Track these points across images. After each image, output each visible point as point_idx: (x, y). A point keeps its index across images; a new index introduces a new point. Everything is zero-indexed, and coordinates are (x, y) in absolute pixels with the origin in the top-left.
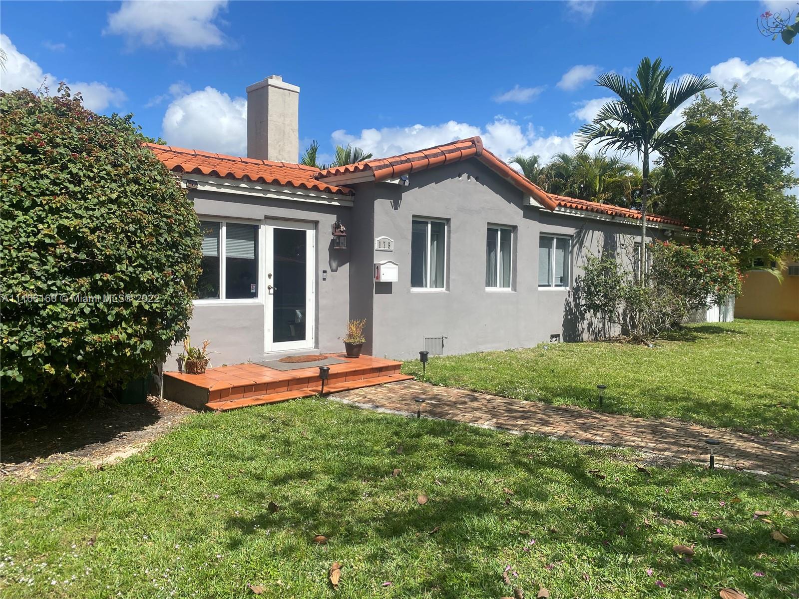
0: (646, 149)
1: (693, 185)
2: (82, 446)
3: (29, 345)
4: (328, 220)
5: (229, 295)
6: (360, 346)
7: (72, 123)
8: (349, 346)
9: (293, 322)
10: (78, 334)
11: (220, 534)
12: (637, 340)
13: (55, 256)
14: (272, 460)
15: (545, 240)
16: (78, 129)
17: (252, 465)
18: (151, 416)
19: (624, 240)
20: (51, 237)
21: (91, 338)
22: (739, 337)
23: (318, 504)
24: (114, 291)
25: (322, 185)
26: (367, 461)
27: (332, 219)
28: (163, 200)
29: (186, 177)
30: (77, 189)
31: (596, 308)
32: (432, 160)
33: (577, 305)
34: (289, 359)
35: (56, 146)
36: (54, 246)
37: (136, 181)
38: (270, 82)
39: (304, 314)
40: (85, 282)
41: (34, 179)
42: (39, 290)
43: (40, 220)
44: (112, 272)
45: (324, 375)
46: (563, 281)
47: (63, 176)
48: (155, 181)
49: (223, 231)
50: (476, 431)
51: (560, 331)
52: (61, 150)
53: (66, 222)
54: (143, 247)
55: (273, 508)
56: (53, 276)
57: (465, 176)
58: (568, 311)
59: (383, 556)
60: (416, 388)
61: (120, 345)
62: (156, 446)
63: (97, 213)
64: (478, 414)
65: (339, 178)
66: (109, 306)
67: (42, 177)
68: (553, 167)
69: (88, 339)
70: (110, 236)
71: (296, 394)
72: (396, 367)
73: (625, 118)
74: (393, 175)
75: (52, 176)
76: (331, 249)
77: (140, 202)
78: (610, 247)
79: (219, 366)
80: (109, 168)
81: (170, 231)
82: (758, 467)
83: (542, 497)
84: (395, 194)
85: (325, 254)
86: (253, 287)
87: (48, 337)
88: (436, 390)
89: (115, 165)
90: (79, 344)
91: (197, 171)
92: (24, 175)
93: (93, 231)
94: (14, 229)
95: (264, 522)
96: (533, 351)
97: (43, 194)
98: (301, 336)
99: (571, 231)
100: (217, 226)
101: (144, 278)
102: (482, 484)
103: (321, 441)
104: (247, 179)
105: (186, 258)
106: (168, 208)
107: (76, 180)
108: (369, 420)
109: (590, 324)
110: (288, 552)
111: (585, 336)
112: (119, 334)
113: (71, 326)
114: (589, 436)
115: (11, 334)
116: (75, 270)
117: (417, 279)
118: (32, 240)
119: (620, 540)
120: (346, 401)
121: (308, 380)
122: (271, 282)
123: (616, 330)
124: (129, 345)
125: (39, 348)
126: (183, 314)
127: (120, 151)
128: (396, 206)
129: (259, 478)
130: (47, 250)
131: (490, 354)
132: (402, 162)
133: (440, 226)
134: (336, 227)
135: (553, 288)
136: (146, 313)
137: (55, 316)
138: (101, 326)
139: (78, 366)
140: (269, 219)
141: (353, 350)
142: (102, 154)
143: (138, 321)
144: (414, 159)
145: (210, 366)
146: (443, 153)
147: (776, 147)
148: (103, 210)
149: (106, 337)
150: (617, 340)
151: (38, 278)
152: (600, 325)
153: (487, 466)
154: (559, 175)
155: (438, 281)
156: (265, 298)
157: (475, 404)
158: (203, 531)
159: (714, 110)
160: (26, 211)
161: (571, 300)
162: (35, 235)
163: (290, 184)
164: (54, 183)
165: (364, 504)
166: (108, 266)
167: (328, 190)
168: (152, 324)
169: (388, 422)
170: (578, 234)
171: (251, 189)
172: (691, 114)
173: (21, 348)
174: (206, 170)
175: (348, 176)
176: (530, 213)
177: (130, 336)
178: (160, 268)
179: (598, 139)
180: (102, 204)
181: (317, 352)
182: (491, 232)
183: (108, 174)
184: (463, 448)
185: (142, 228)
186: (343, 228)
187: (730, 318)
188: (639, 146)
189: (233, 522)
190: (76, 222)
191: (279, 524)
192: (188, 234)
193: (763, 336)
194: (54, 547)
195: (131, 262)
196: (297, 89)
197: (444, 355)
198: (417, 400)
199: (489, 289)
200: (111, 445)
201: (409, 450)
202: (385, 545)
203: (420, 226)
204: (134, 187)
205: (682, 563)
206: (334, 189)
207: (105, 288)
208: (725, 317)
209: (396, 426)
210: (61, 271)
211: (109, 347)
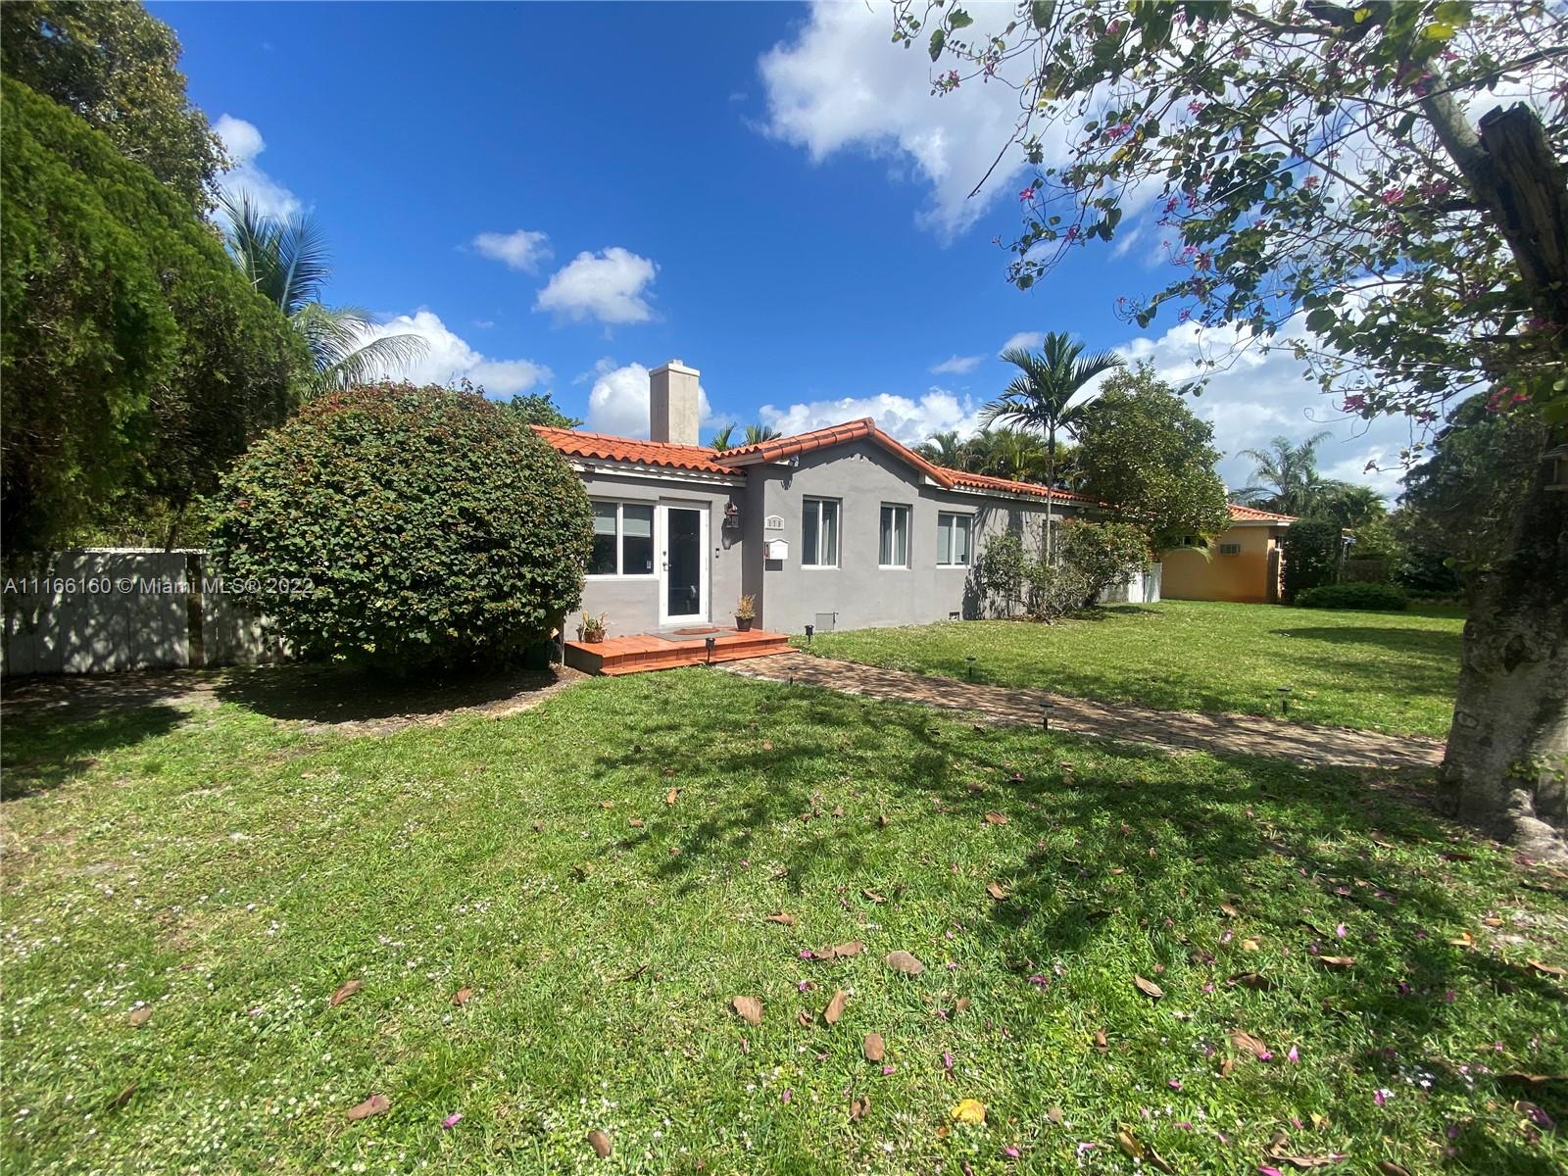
0: (1053, 425)
1: (1104, 462)
2: (485, 702)
3: (436, 611)
4: (721, 501)
5: (626, 571)
6: (750, 620)
7: (474, 416)
8: (740, 620)
9: (689, 598)
10: (477, 602)
11: (587, 767)
12: (1039, 619)
13: (457, 534)
14: (648, 715)
15: (945, 519)
16: (479, 421)
17: (629, 720)
18: (551, 678)
19: (1032, 520)
20: (453, 517)
21: (489, 605)
22: (1153, 617)
23: (677, 748)
24: (512, 565)
25: (715, 467)
26: (731, 717)
27: (726, 498)
28: (555, 484)
29: (584, 461)
30: (476, 475)
31: (996, 586)
32: (822, 441)
33: (978, 583)
34: (683, 632)
35: (458, 437)
36: (456, 525)
37: (529, 467)
38: (671, 366)
39: (698, 590)
40: (483, 556)
41: (439, 466)
42: (442, 563)
43: (444, 503)
44: (507, 547)
45: (711, 646)
46: (964, 559)
47: (463, 464)
48: (547, 466)
49: (620, 511)
50: (841, 696)
51: (960, 609)
52: (463, 440)
53: (466, 505)
54: (535, 526)
55: (638, 750)
56: (455, 552)
57: (858, 456)
58: (969, 589)
59: (718, 785)
60: (799, 659)
61: (516, 613)
62: (549, 702)
63: (493, 496)
64: (848, 682)
65: (731, 460)
66: (504, 578)
67: (446, 465)
68: (972, 442)
69: (486, 607)
70: (504, 517)
71: (684, 662)
72: (785, 640)
73: (1033, 394)
74: (783, 457)
75: (454, 464)
76: (724, 528)
77: (533, 487)
78: (1015, 526)
79: (617, 637)
80: (504, 456)
81: (561, 511)
82: (1092, 729)
83: (876, 747)
84: (785, 475)
85: (718, 533)
86: (649, 563)
87: (452, 604)
88: (817, 661)
89: (510, 453)
90: (478, 611)
91: (594, 455)
92: (430, 463)
93: (489, 512)
94: (422, 510)
95: (627, 760)
96: (926, 627)
97: (447, 480)
98: (696, 610)
99: (973, 509)
100: (615, 507)
101: (536, 554)
102: (828, 738)
103: (696, 701)
104: (641, 462)
105: (577, 536)
106: (559, 491)
107: (475, 467)
108: (746, 685)
109: (993, 603)
110: (639, 782)
111: (987, 614)
112: (513, 603)
113: (471, 595)
114: (944, 701)
115: (421, 601)
116: (474, 546)
117: (809, 557)
118: (437, 521)
119: (926, 780)
120: (729, 670)
121: (696, 650)
122: (666, 559)
123: (1021, 610)
124: (523, 613)
125: (443, 614)
126: (574, 586)
127: (515, 440)
128: (786, 486)
129: (632, 729)
130: (449, 529)
131: (882, 630)
132: (791, 444)
133: (831, 505)
134: (729, 506)
135: (953, 566)
136: (539, 585)
137: (457, 586)
138: (500, 596)
139: (478, 630)
140: (663, 500)
141: (744, 624)
142: (499, 444)
143: (532, 592)
144: (804, 441)
145: (607, 636)
146: (833, 434)
147: (1197, 421)
148: (499, 493)
149: (502, 605)
150: (1021, 619)
151: (443, 553)
152: (1004, 604)
153: (840, 723)
154: (978, 451)
155: (830, 559)
156: (660, 574)
157: (850, 674)
158: (574, 766)
159: (1130, 382)
160: (432, 495)
161: (972, 578)
162: (440, 515)
163: (683, 467)
164: (456, 470)
165: (717, 748)
166: (503, 543)
167: (720, 472)
168: (545, 594)
169: (762, 687)
170: (981, 513)
171: (646, 472)
172: (1108, 387)
173: (429, 613)
174: (603, 454)
175: (740, 458)
176: (926, 491)
177: (524, 605)
178: (552, 545)
179: (1003, 416)
180: (498, 488)
181: (710, 626)
182: (885, 511)
183: (504, 461)
184: (821, 709)
185: (534, 510)
186: (734, 508)
187: (1156, 598)
188: (1045, 424)
189: (600, 760)
190: (474, 504)
191: (639, 762)
192: (578, 514)
193: (1181, 615)
194: (452, 773)
195: (524, 540)
196: (698, 373)
197: (836, 631)
198: (795, 669)
199: (882, 567)
200: (510, 702)
201: (770, 710)
202: (722, 777)
203: (810, 506)
204: (527, 473)
205: (972, 796)
206: (727, 470)
207: (499, 563)
208: (1150, 597)
209: (769, 690)
210: (462, 547)
211: (506, 615)
